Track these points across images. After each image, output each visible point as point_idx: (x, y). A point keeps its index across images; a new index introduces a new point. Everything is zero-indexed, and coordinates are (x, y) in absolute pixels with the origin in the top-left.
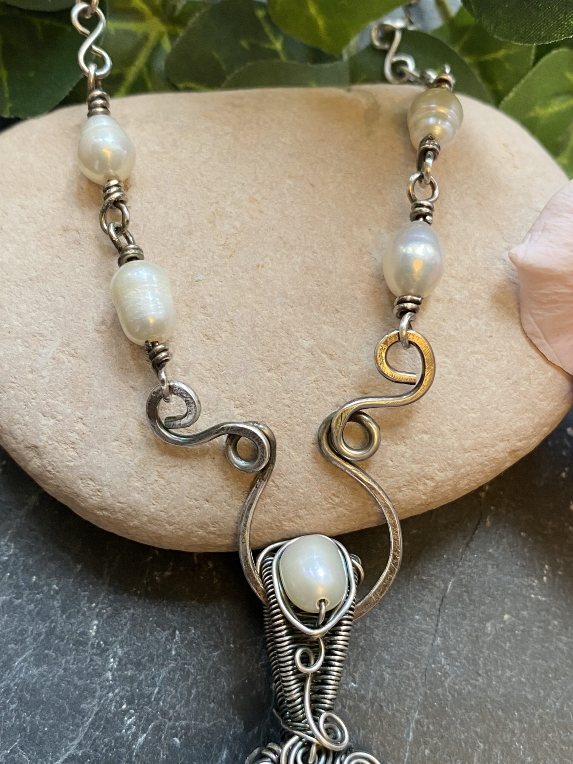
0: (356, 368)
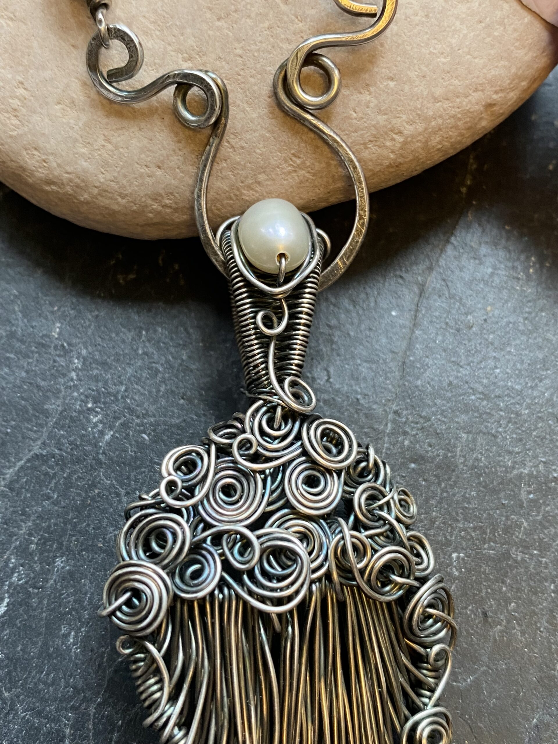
0: (313, 12)
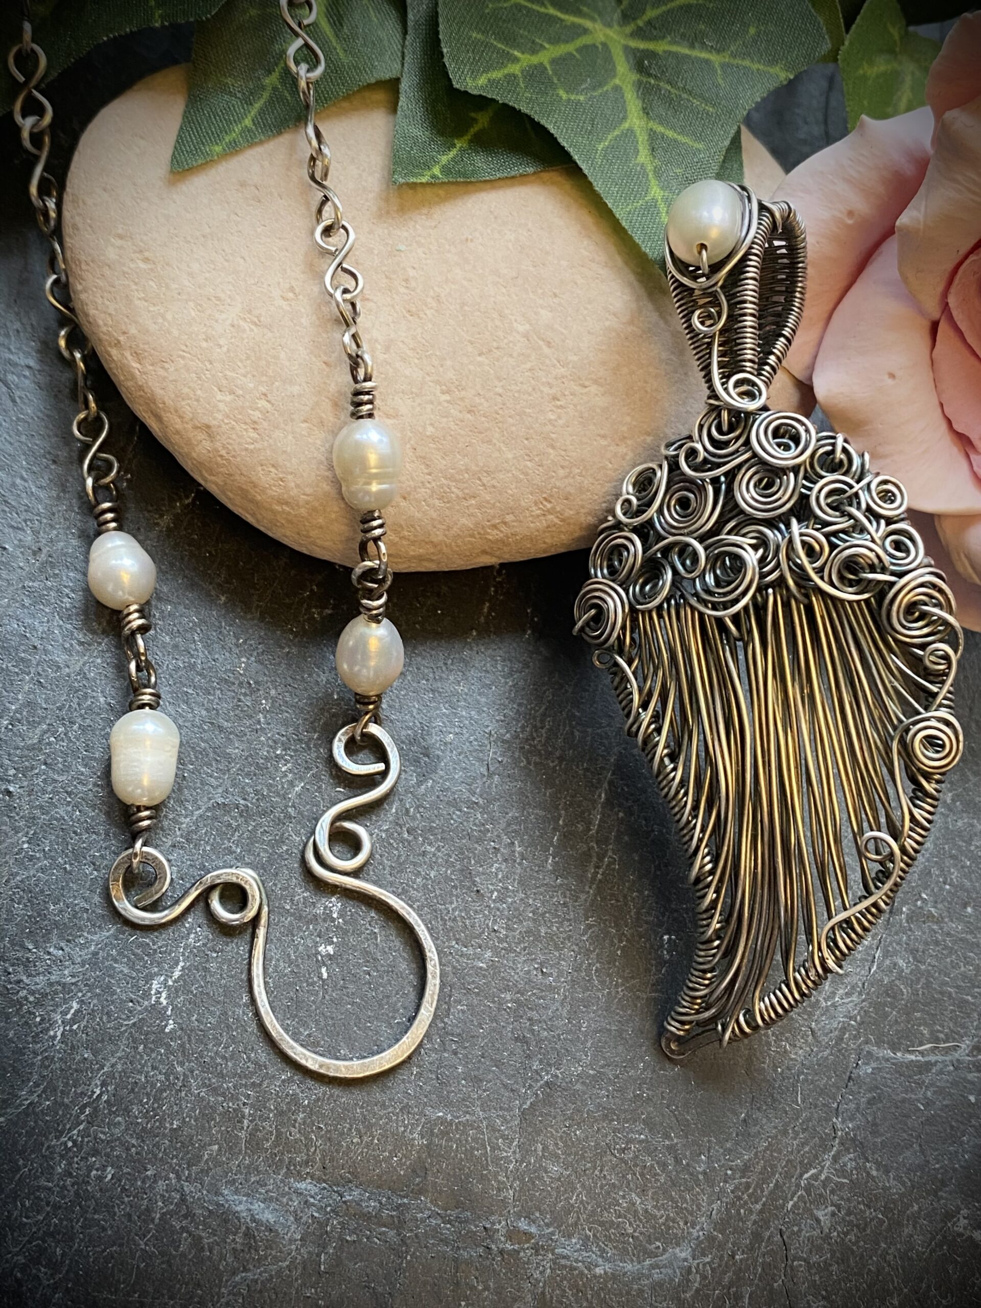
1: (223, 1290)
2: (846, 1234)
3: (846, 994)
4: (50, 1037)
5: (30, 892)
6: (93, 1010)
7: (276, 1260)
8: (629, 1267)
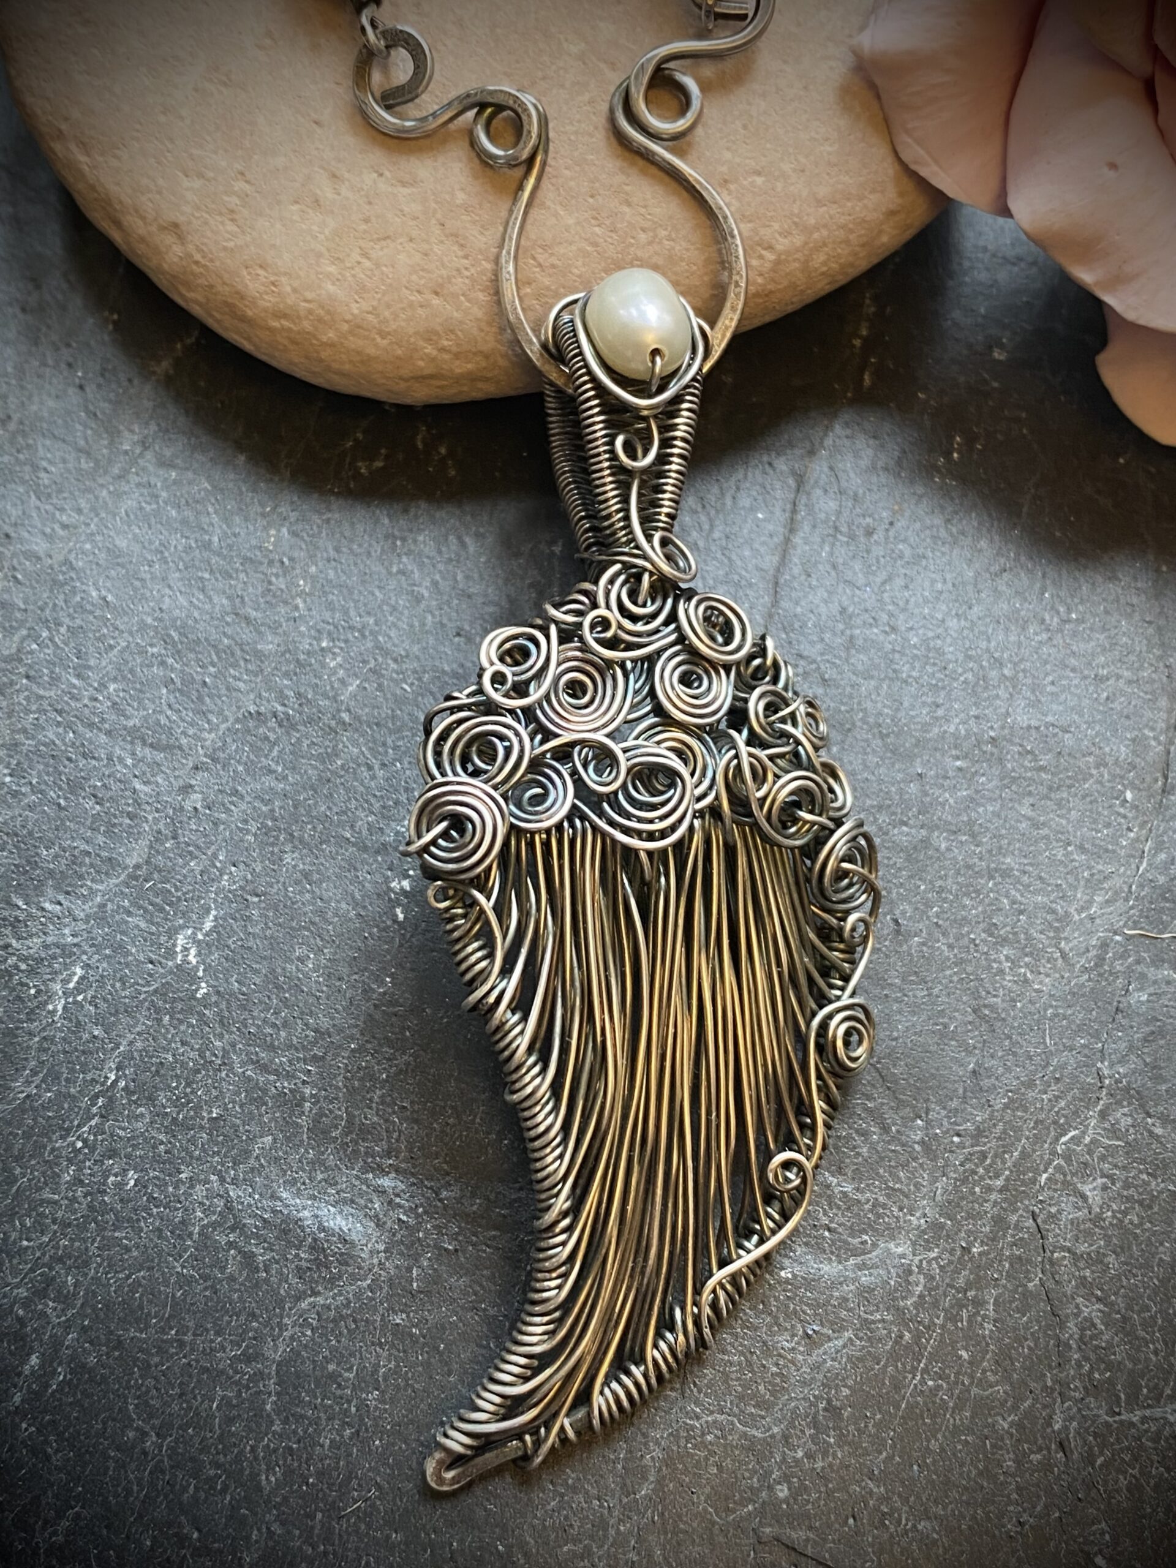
1: (286, 1320)
2: (1125, 1213)
3: (1107, 902)
4: (49, 1012)
5: (16, 835)
6: (102, 976)
7: (354, 1278)
8: (826, 1268)
